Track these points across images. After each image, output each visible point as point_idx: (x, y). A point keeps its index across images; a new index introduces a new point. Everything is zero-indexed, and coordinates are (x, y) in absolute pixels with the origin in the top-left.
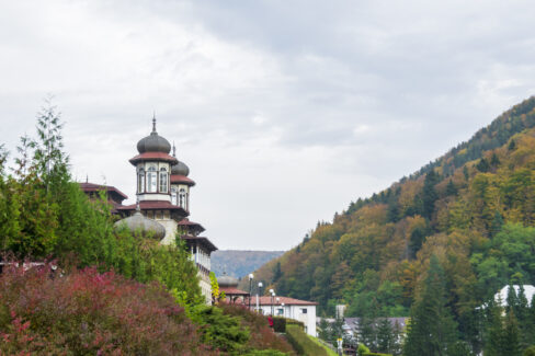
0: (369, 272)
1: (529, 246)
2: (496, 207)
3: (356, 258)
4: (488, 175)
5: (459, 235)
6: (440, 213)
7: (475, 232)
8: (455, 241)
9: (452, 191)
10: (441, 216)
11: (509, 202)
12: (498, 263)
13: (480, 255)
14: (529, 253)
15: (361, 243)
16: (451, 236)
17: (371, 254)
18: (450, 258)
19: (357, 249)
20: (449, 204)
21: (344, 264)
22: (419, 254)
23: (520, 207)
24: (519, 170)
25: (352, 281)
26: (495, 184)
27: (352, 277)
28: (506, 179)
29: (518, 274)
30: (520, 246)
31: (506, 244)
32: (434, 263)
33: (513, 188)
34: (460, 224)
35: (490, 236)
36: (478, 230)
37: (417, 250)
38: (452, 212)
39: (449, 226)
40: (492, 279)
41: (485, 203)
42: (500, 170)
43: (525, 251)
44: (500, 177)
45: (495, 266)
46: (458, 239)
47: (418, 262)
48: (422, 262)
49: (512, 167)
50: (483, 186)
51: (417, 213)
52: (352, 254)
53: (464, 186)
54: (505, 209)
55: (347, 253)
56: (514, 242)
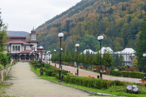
0: (54, 44)
1: (90, 40)
2: (83, 30)
3: (51, 40)
4: (81, 22)
5: (75, 36)
6: (70, 31)
7: (78, 36)
8: (74, 38)
9: (73, 26)
10: (71, 32)
11: (86, 29)
12: (84, 44)
13: (79, 41)
14: (90, 41)
15: (52, 37)
16: (73, 37)
17: (54, 39)
18: (73, 41)
19: (51, 38)
20: (73, 29)
21: (48, 42)
22: (66, 40)
23: (88, 30)
24: (88, 22)
25: (50, 46)
26: (83, 25)
27: (50, 45)
28: (86, 24)
29: (88, 46)
30: (88, 40)
31: (85, 39)
32: (69, 43)
33: (87, 26)
34: (75, 34)
35: (82, 37)
36: (79, 35)
37: (65, 39)
38: (73, 31)
39: (72, 34)
40: (82, 47)
41: (81, 29)
42: (84, 21)
43: (89, 41)
44: (84, 23)
45: (83, 44)
46: (74, 37)
47: (65, 42)
48: (67, 42)
49: (87, 21)
50: (80, 25)
51: (65, 30)
52: (50, 40)
53: (76, 25)
54: (85, 31)
55: (48, 39)
56: (87, 39)
